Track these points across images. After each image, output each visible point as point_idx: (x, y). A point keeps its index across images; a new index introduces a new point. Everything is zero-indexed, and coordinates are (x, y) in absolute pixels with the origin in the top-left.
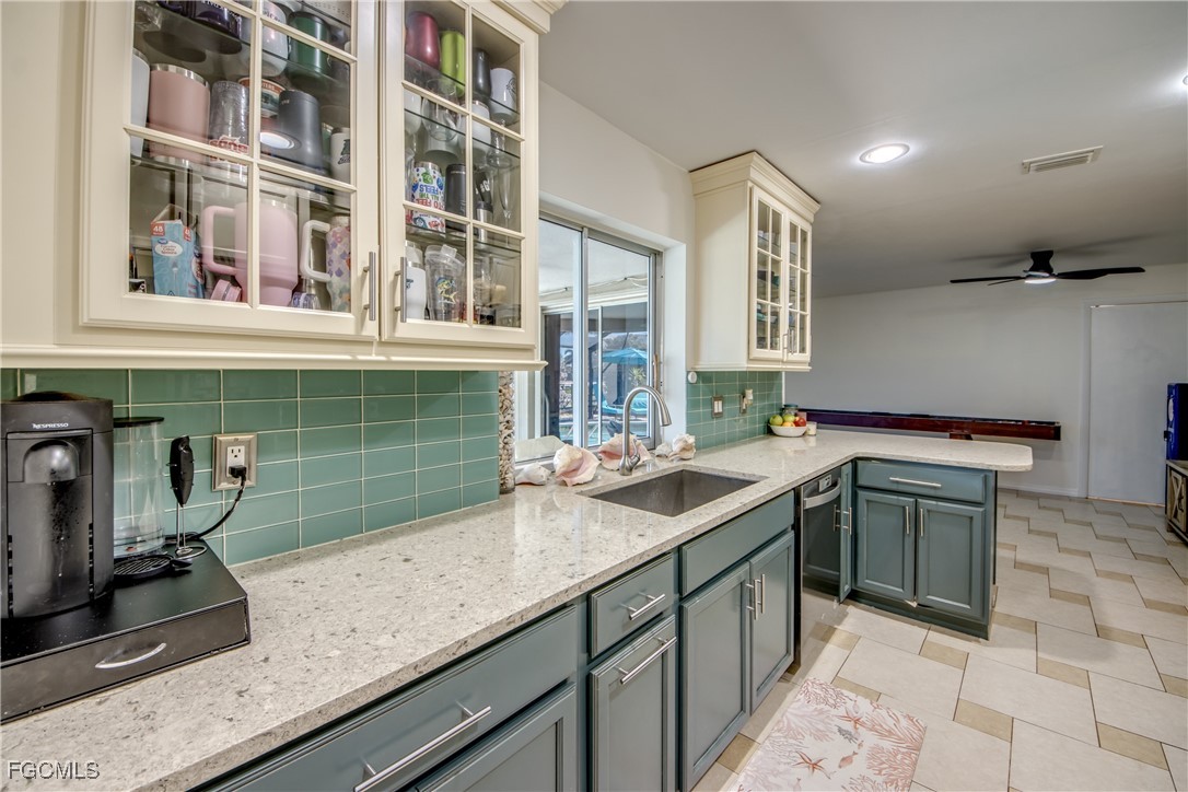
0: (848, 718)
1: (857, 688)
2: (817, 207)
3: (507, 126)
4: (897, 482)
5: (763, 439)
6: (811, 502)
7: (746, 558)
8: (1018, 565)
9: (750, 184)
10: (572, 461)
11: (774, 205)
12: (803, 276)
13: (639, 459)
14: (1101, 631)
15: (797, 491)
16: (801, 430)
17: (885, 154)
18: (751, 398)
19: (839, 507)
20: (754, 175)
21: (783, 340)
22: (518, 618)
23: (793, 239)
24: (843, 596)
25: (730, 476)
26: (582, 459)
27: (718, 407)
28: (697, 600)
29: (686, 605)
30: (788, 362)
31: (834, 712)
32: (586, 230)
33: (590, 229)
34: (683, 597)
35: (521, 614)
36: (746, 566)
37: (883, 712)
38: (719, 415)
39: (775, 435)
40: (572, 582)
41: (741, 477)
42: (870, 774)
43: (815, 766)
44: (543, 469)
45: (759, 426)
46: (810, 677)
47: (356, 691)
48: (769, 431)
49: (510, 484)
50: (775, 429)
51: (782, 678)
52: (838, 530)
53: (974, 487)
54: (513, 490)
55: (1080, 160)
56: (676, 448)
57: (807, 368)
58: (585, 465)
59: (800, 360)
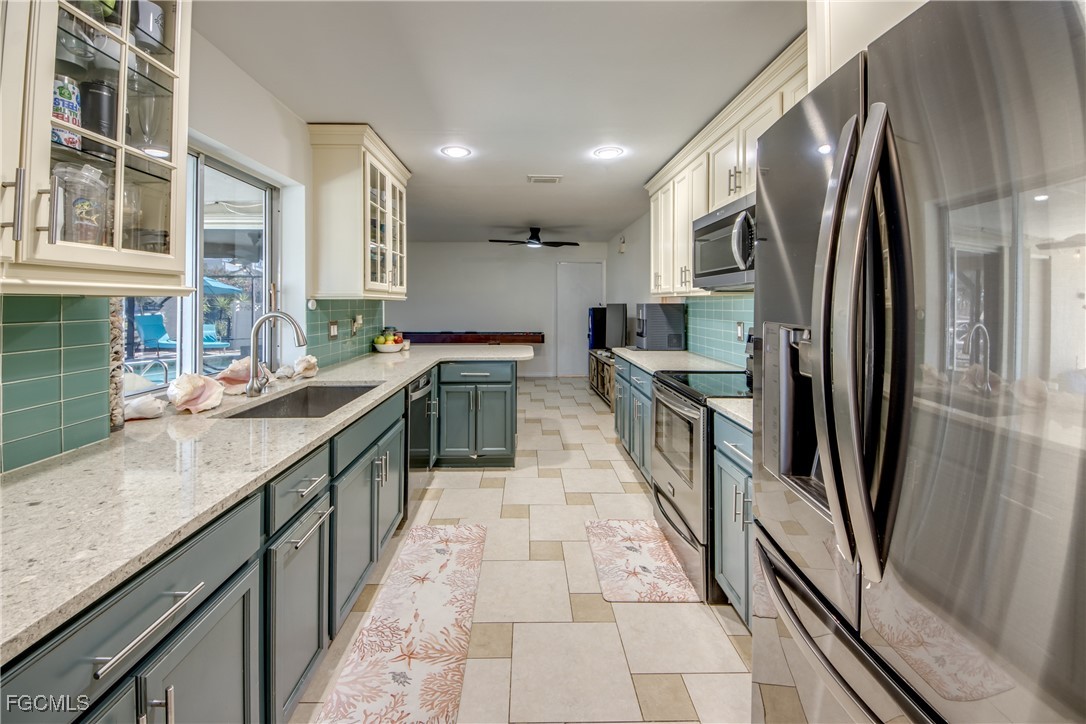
0: (442, 541)
1: (445, 521)
2: (409, 175)
3: (152, 54)
4: (465, 376)
5: (369, 356)
6: (416, 396)
7: (375, 443)
8: (527, 421)
9: (363, 149)
10: (195, 389)
11: (381, 169)
12: (401, 226)
13: (268, 380)
14: (565, 447)
15: (406, 388)
16: (399, 346)
17: (456, 152)
18: (361, 322)
19: (430, 400)
20: (366, 142)
21: (388, 276)
22: (219, 507)
23: (394, 197)
24: (432, 464)
25: (354, 385)
26: (204, 386)
27: (334, 331)
28: (344, 478)
29: (336, 484)
30: (393, 293)
31: (432, 541)
32: (202, 157)
33: (206, 156)
34: (334, 478)
35: (222, 503)
36: (375, 448)
37: (463, 529)
38: (335, 338)
39: (379, 352)
40: (258, 474)
41: (363, 385)
42: (459, 568)
43: (423, 580)
44: (158, 401)
45: (366, 346)
46: (414, 526)
47: (91, 587)
48: (374, 350)
49: (119, 420)
50: (380, 347)
51: (395, 535)
52: (429, 416)
53: (506, 372)
54: (122, 427)
55: (552, 181)
56: (299, 369)
57: (404, 298)
58: (207, 393)
59: (399, 291)
